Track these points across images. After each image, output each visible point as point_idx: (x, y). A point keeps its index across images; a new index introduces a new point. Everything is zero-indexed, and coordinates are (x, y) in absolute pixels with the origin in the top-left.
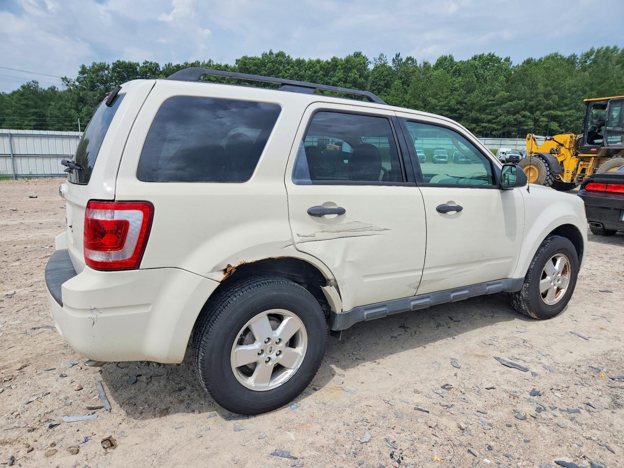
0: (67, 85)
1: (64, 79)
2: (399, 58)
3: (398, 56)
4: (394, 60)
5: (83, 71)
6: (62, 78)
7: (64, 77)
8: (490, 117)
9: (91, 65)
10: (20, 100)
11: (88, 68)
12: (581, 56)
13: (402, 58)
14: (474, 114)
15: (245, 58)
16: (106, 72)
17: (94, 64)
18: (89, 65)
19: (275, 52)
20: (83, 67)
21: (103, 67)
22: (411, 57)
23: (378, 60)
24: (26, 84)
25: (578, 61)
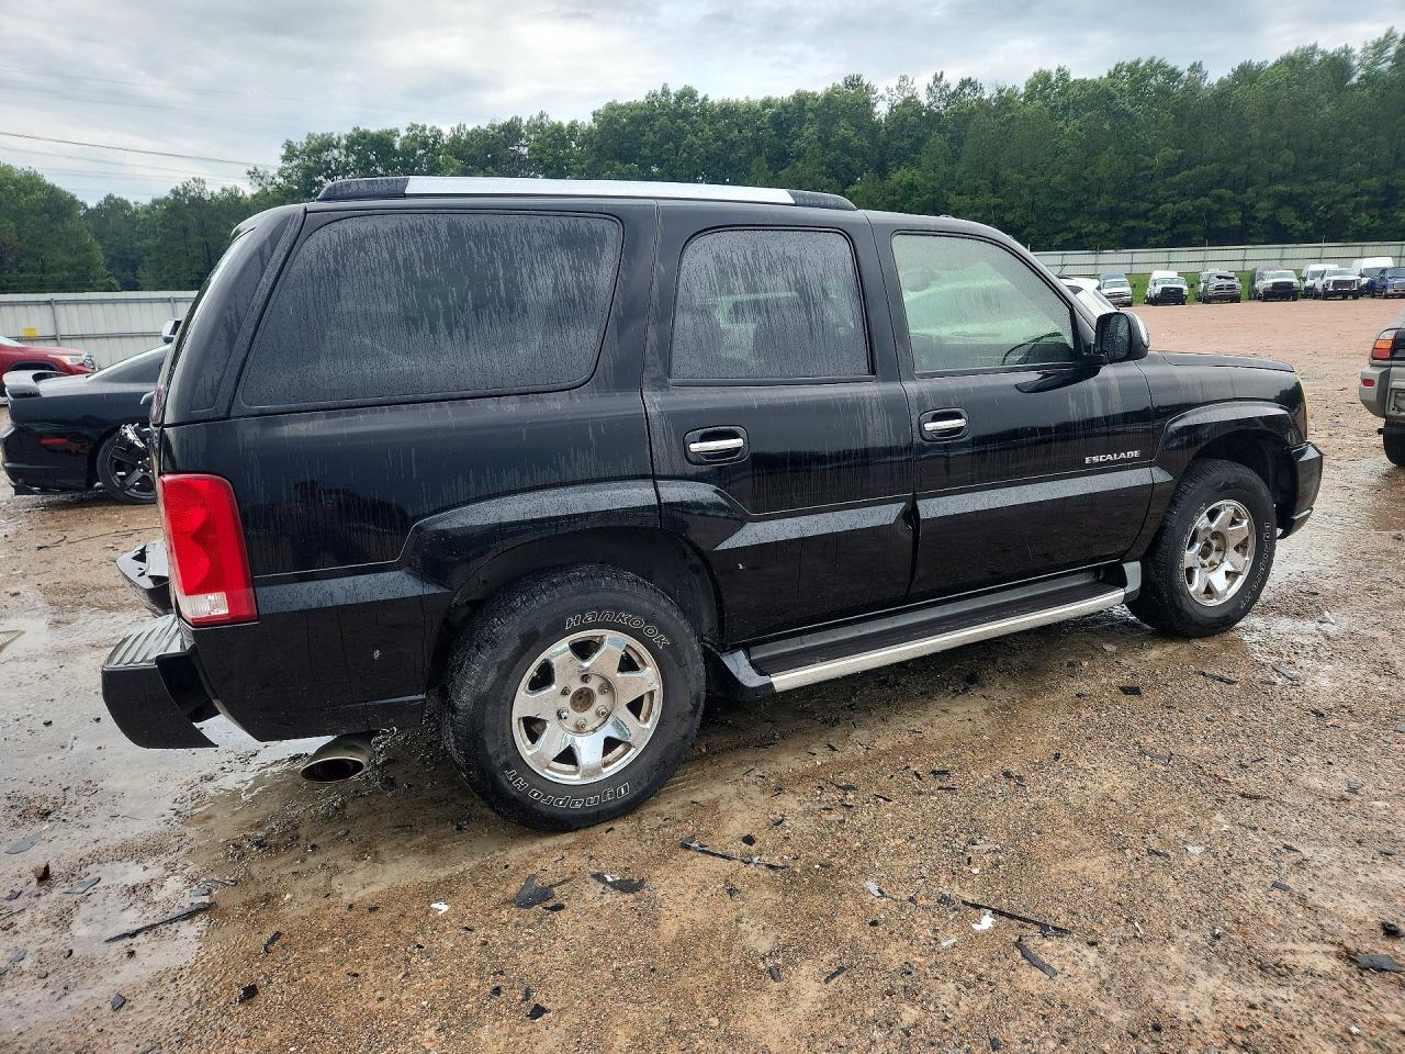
0: (260, 185)
1: (253, 174)
2: (943, 83)
3: (938, 78)
4: (929, 89)
5: (290, 153)
6: (249, 173)
7: (252, 170)
8: (1143, 206)
9: (304, 141)
10: (170, 220)
11: (298, 147)
12: (1365, 50)
13: (949, 81)
14: (1104, 202)
15: (612, 107)
16: (336, 152)
17: (310, 136)
18: (299, 140)
19: (675, 88)
20: (289, 146)
21: (327, 144)
22: (970, 79)
23: (895, 91)
24: (180, 187)
25: (1355, 63)
